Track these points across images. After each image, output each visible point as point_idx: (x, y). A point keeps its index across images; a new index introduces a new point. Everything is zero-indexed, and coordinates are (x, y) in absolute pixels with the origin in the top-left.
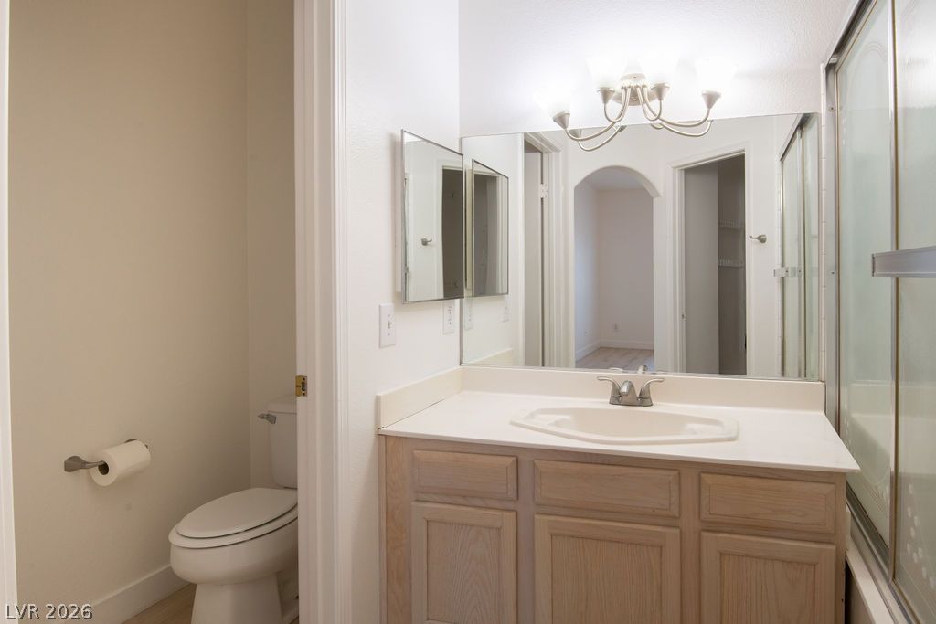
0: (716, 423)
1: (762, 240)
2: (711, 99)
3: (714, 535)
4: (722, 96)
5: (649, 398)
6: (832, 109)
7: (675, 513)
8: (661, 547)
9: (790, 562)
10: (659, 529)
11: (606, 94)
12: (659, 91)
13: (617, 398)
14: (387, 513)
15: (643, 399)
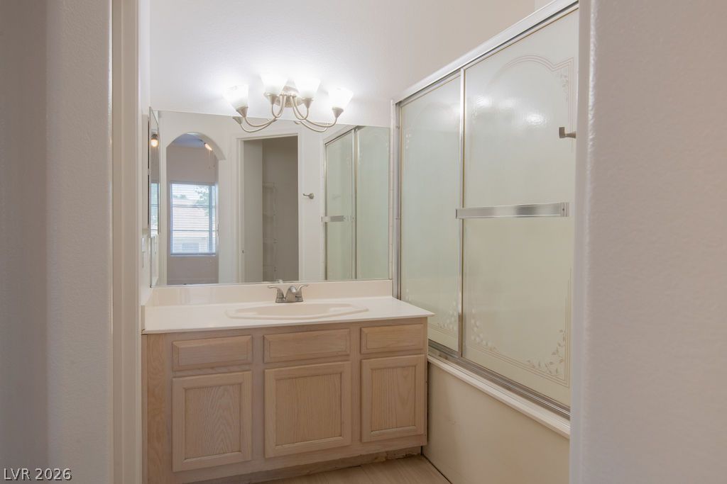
0: (348, 305)
1: (311, 197)
2: (338, 112)
3: (369, 360)
4: (345, 111)
5: (301, 297)
6: (398, 127)
7: (348, 352)
8: (341, 374)
9: (404, 367)
10: (340, 363)
11: (274, 99)
12: (308, 102)
13: (281, 298)
14: (148, 392)
15: (298, 298)
